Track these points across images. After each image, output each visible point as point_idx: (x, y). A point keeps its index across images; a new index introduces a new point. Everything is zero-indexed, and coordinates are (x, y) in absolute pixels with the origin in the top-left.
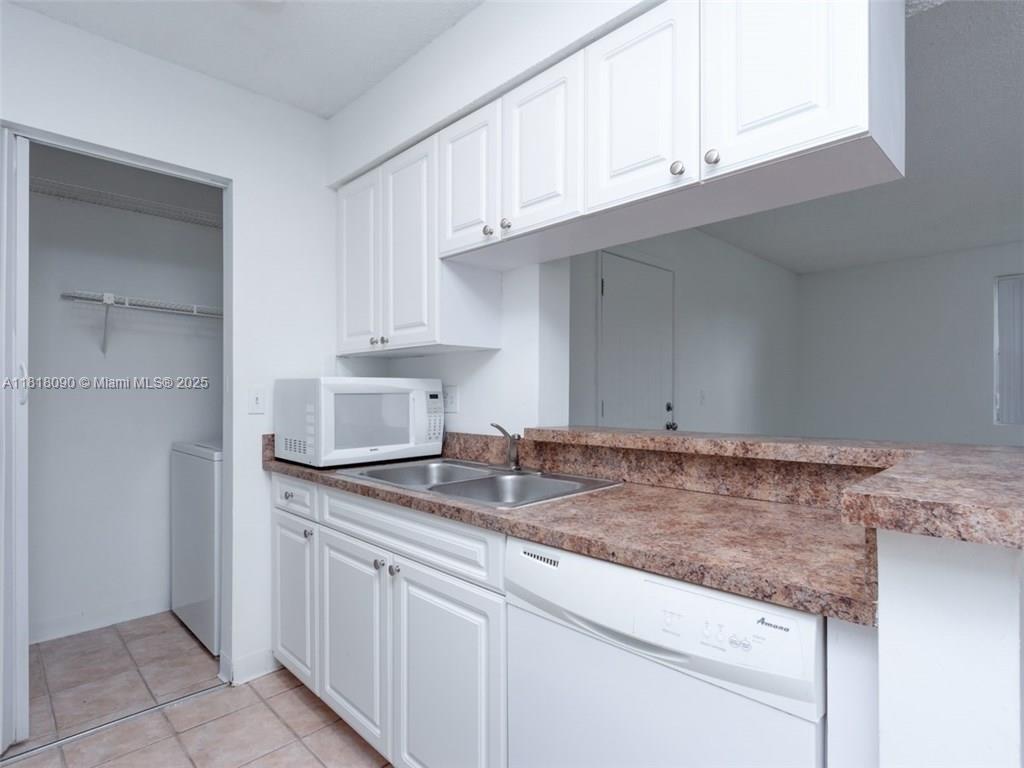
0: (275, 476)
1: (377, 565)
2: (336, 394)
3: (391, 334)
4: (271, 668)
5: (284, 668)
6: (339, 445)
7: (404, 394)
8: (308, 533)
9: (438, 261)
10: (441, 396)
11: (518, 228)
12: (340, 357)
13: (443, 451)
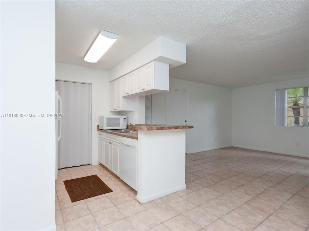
0: (99, 132)
1: (109, 143)
2: (107, 118)
3: (116, 108)
4: (98, 164)
5: (101, 164)
6: (107, 126)
7: (119, 119)
8: (102, 140)
9: (122, 97)
10: (126, 119)
11: (130, 94)
12: (111, 112)
13: (127, 128)
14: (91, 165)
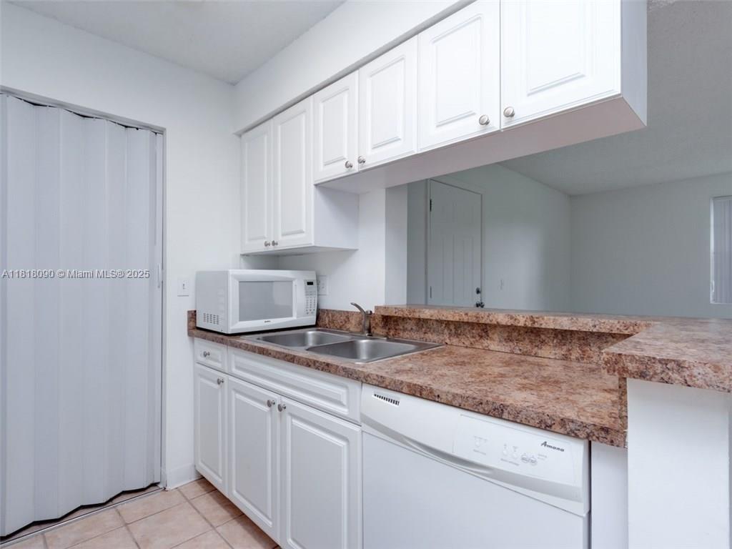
0: (197, 339)
1: (269, 404)
2: (240, 282)
3: (280, 239)
4: (193, 478)
5: (203, 477)
6: (242, 318)
7: (289, 282)
8: (219, 382)
9: (313, 187)
10: (315, 283)
11: (370, 163)
12: (243, 255)
13: (316, 322)
14: (160, 486)
